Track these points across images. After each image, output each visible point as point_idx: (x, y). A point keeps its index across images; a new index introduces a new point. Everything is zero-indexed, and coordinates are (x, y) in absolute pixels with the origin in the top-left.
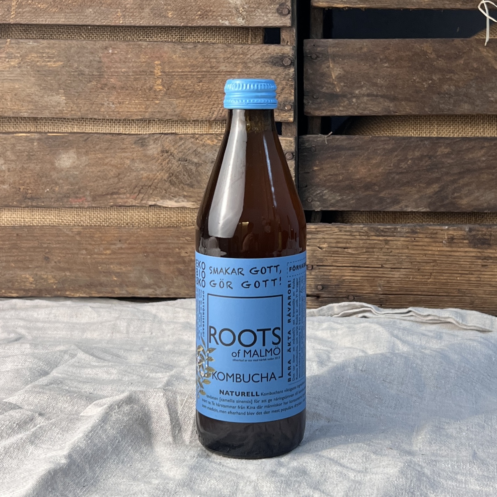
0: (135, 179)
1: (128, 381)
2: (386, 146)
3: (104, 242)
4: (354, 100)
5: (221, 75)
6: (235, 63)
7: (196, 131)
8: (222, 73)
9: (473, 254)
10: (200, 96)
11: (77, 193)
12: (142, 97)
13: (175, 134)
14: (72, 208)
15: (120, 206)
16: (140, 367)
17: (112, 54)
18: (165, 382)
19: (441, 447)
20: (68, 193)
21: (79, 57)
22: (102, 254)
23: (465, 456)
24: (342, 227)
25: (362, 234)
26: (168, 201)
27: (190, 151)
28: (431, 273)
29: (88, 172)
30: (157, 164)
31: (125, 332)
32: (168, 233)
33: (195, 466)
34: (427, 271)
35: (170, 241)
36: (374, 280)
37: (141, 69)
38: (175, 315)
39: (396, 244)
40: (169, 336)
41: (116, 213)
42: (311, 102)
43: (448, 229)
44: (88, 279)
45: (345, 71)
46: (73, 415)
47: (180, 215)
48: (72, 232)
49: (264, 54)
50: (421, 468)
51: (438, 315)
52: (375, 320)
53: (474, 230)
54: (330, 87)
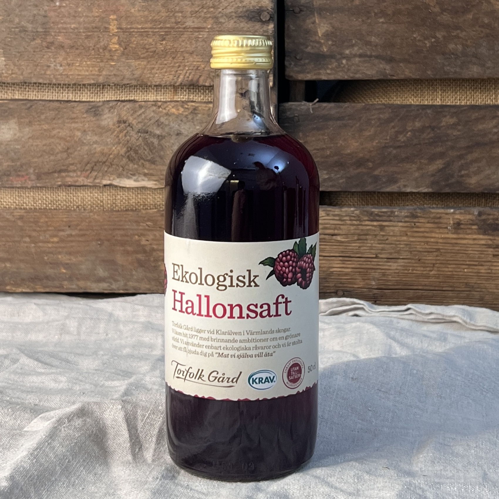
0: (87, 154)
1: (79, 390)
2: (381, 116)
3: (50, 228)
4: (344, 61)
5: (188, 31)
6: (204, 18)
7: (159, 98)
8: (189, 30)
9: (483, 242)
10: (163, 56)
11: (19, 171)
12: (94, 58)
13: (134, 101)
14: (13, 188)
15: (70, 186)
16: (94, 374)
17: (60, 7)
18: (123, 391)
19: (445, 467)
20: (8, 171)
21: (20, 11)
22: (49, 242)
23: (475, 478)
24: (330, 211)
25: (353, 218)
26: (125, 179)
27: (152, 122)
28: (434, 264)
29: (32, 145)
30: (112, 136)
31: (75, 333)
32: (126, 218)
33: (158, 490)
34: (429, 262)
35: (128, 227)
36: (367, 272)
37: (94, 25)
38: (134, 313)
39: (393, 231)
40: (127, 337)
41: (64, 194)
42: (293, 63)
43: (453, 213)
44: (32, 271)
45: (333, 27)
46: (16, 430)
47: (139, 196)
48: (13, 216)
49: (238, 7)
50: (423, 491)
51: (443, 314)
52: (369, 319)
53: (485, 214)
54: (315, 47)
